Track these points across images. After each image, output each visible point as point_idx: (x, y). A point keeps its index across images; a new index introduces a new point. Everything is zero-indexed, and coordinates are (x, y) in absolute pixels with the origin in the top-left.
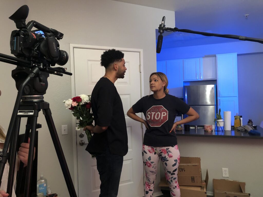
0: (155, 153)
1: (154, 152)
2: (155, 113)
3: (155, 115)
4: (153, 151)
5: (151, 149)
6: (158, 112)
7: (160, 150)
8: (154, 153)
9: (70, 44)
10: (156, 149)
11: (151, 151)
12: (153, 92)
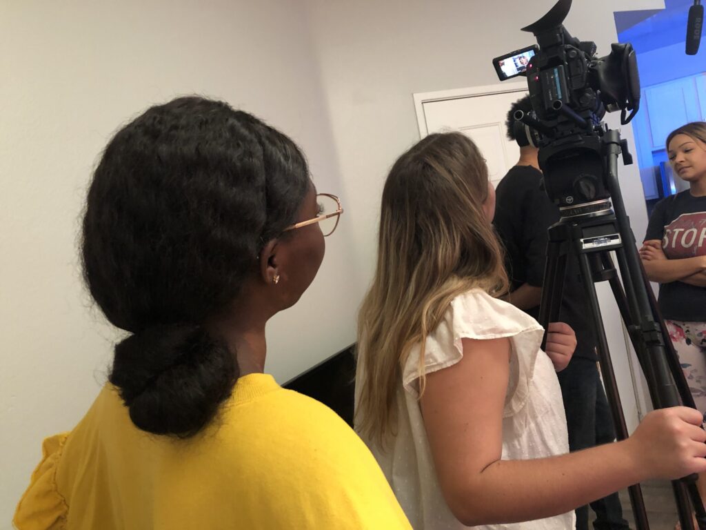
0: (689, 342)
1: (684, 337)
2: (682, 230)
3: (681, 234)
4: (680, 335)
5: (675, 331)
6: (691, 228)
7: (701, 334)
8: (684, 341)
9: (414, 95)
10: (687, 329)
11: (675, 336)
12: (688, 183)
